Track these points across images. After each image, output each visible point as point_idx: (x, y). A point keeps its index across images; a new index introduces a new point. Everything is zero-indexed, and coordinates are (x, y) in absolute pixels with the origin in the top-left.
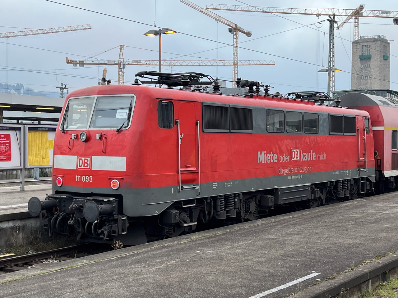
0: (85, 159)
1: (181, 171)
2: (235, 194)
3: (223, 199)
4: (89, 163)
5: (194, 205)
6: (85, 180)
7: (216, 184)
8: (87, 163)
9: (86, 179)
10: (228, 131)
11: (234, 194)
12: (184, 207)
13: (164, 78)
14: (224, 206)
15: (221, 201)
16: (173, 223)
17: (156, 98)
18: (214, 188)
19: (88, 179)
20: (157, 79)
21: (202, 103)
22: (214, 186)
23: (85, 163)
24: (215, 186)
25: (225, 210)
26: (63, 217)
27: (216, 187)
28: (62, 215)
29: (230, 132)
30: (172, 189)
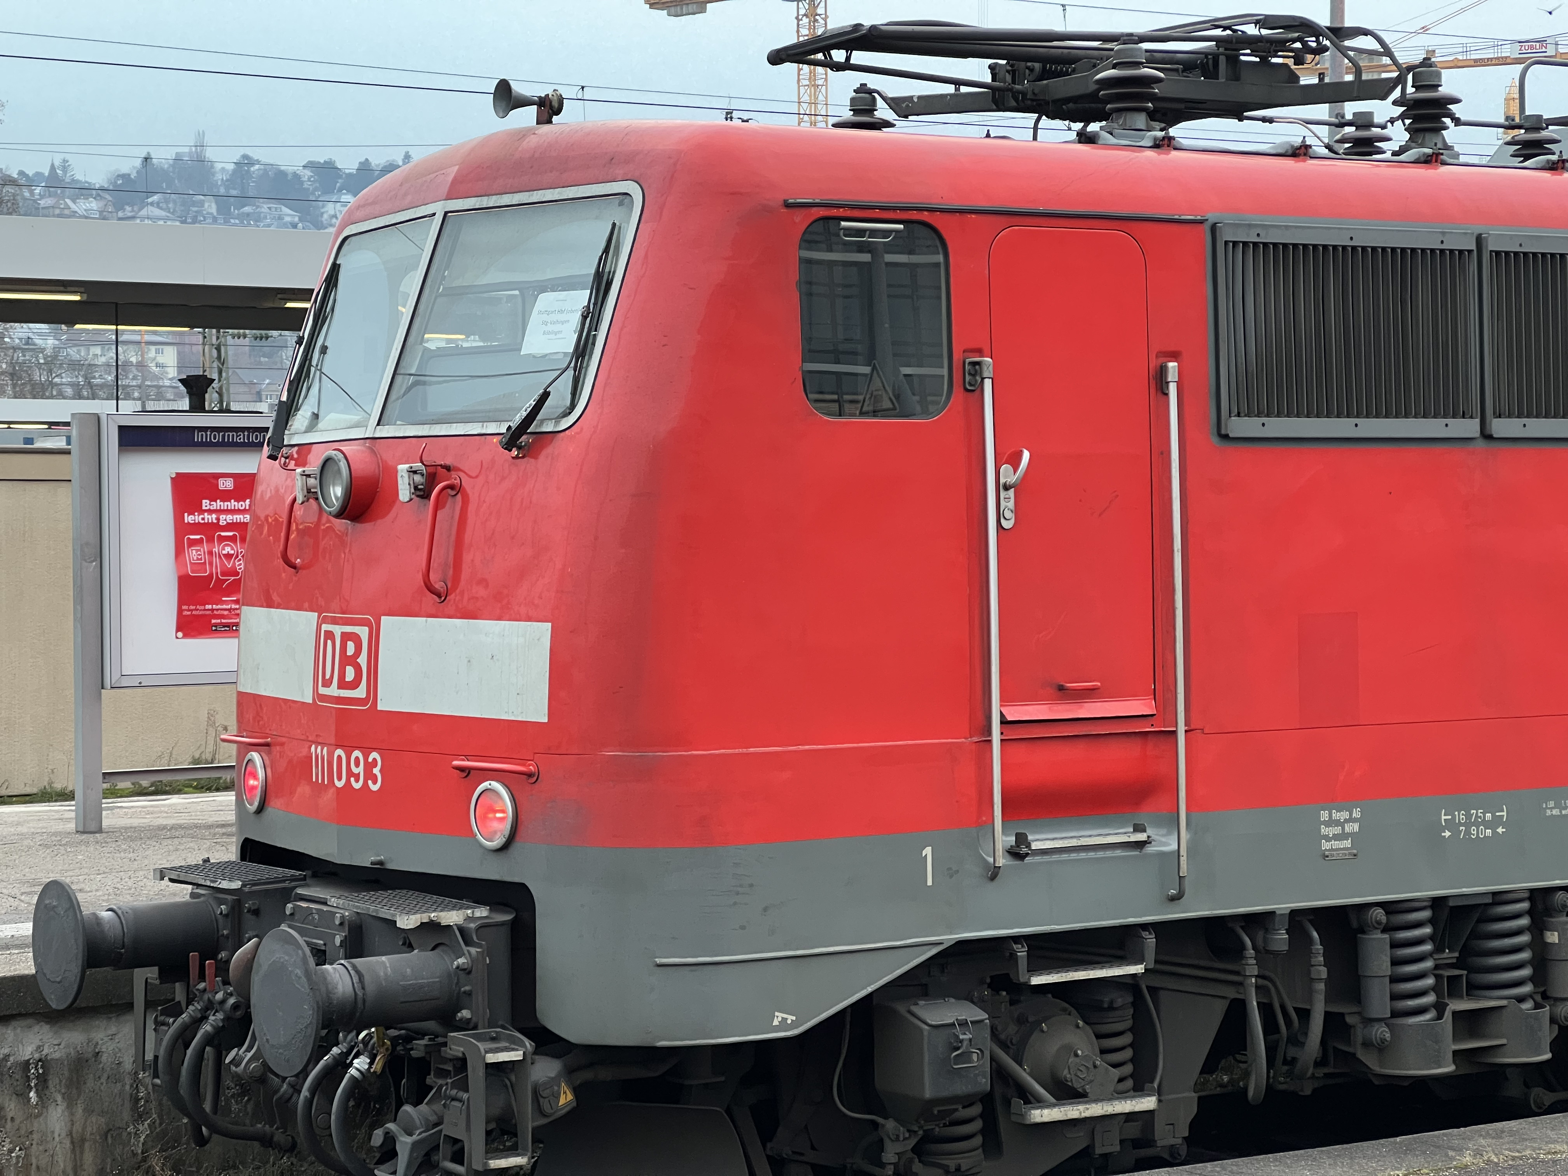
0: (345, 637)
1: (1004, 722)
2: (1535, 895)
3: (1427, 930)
4: (363, 660)
5: (1139, 969)
6: (348, 780)
7: (1351, 820)
8: (352, 661)
9: (350, 773)
10: (1469, 427)
11: (1532, 891)
12: (1036, 980)
13: (1032, 70)
14: (1430, 981)
15: (1395, 945)
16: (928, 1094)
17: (787, 205)
18: (1326, 845)
19: (360, 770)
20: (988, 78)
21: (1214, 228)
22: (1324, 830)
23: (347, 660)
24: (1338, 830)
25: (1440, 1008)
26: (227, 1019)
27: (1347, 843)
28: (223, 1002)
29: (1486, 436)
30: (928, 851)
